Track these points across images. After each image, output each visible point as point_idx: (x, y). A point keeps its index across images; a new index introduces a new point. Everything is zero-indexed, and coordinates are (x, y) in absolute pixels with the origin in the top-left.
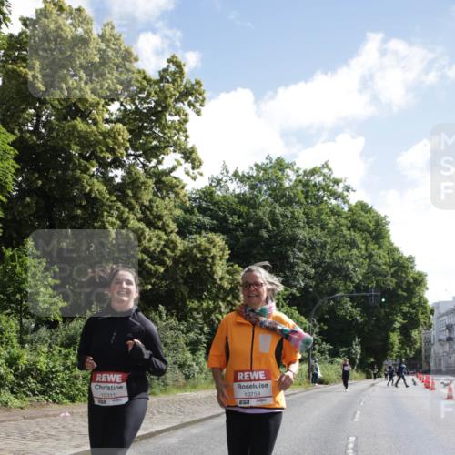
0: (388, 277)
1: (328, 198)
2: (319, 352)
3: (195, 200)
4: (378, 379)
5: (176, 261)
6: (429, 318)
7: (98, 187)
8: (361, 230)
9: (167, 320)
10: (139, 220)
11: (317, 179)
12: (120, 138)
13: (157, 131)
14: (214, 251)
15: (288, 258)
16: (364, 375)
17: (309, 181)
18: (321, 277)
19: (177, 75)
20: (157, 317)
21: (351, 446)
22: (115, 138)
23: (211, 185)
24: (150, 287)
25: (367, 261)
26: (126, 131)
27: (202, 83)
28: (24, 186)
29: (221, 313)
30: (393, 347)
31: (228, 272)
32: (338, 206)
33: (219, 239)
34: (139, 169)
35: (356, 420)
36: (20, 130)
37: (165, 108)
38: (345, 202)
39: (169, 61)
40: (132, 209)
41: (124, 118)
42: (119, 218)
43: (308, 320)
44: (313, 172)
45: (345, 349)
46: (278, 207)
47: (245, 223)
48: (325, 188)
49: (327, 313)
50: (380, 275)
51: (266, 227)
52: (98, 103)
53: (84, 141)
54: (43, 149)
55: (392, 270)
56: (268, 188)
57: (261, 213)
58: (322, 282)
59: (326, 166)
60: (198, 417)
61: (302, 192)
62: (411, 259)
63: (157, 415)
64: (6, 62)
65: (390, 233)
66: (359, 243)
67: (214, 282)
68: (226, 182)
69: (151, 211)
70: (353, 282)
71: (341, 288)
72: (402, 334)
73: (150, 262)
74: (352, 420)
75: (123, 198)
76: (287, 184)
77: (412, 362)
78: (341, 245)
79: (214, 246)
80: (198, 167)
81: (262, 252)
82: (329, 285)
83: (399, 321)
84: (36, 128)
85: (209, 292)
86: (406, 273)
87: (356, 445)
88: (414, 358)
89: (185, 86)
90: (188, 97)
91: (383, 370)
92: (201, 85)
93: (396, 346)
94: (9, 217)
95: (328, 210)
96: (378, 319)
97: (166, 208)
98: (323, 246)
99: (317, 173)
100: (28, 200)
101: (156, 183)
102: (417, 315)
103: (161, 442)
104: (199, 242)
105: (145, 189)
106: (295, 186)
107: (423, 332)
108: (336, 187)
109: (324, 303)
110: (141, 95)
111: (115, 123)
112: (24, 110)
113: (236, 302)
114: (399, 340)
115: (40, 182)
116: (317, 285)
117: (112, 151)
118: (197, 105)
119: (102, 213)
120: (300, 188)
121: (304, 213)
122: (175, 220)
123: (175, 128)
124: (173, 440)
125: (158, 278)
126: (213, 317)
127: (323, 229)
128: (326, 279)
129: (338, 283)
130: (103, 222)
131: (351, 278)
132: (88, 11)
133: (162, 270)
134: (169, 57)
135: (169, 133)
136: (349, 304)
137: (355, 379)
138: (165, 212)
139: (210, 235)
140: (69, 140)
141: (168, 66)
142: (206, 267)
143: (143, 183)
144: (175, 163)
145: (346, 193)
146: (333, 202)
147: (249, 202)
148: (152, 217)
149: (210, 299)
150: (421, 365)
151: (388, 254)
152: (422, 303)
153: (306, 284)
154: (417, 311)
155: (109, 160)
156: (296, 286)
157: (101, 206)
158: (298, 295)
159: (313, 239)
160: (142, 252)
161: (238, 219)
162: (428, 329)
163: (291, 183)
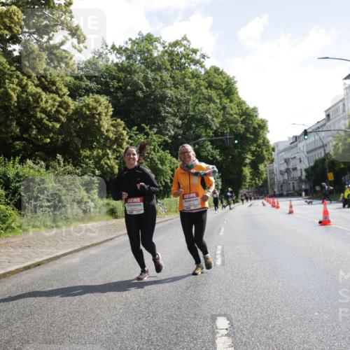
0: (239, 124)
1: (189, 64)
3: (82, 69)
5: (69, 118)
6: (272, 155)
8: (216, 89)
9: (65, 166)
10: (36, 86)
11: (180, 50)
12: (16, 18)
14: (100, 109)
15: (160, 112)
17: (173, 51)
18: (187, 127)
20: (56, 164)
21: (219, 252)
22: (11, 18)
23: (94, 57)
24: (49, 140)
25: (222, 112)
26: (20, 12)
29: (109, 159)
30: (246, 179)
31: (112, 125)
32: (196, 70)
33: (104, 99)
35: (221, 234)
38: (202, 66)
40: (29, 77)
42: (19, 84)
44: (176, 44)
46: (149, 72)
47: (124, 86)
48: (186, 56)
50: (233, 122)
51: (141, 89)
55: (242, 119)
56: (141, 58)
57: (135, 78)
58: (188, 130)
59: (185, 38)
60: (95, 241)
61: (168, 60)
62: (255, 110)
63: (61, 243)
65: (238, 90)
66: (215, 98)
67: (102, 134)
69: (46, 78)
70: (212, 129)
71: (203, 135)
72: (252, 168)
73: (47, 120)
74: (218, 234)
75: (21, 68)
76: (155, 54)
77: (261, 189)
78: (201, 101)
79: (100, 105)
80: (83, 42)
81: (139, 109)
82: (194, 132)
83: (249, 158)
85: (98, 142)
86: (252, 120)
88: (262, 186)
91: (240, 197)
93: (248, 178)
95: (190, 75)
96: (233, 158)
97: (58, 76)
98: (187, 102)
99: (179, 44)
102: (262, 152)
103: (66, 262)
104: (87, 102)
106: (163, 55)
107: (268, 166)
108: (194, 55)
111: (11, 5)
113: (121, 149)
114: (250, 172)
116: (184, 133)
117: (10, 29)
119: (4, 81)
120: (166, 57)
121: (170, 77)
122: (65, 86)
125: (54, 133)
126: (102, 162)
127: (186, 89)
128: (191, 128)
129: (201, 131)
130: (5, 88)
131: (210, 126)
133: (58, 126)
136: (210, 147)
138: (58, 79)
139: (96, 96)
142: (94, 122)
145: (202, 60)
146: (193, 67)
147: (126, 69)
148: (46, 83)
149: (99, 148)
150: (268, 191)
151: (238, 106)
152: (266, 143)
153: (176, 133)
154: (262, 149)
155: (7, 37)
156: (167, 134)
157: (3, 75)
158: (170, 141)
159: (178, 97)
160: (40, 112)
161: (118, 83)
162: (272, 163)
163: (160, 53)
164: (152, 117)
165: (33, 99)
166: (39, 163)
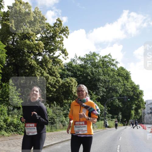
0: (131, 92)
1: (110, 65)
2: (108, 117)
3: (66, 66)
4: (127, 126)
5: (60, 87)
6: (144, 105)
7: (34, 62)
8: (121, 76)
9: (57, 106)
10: (47, 73)
11: (107, 59)
12: (41, 46)
13: (53, 43)
14: (72, 84)
15: (97, 86)
16: (123, 125)
17: (104, 60)
18: (108, 92)
19: (60, 25)
20: (53, 105)
21: (118, 148)
22: (39, 46)
23: (71, 61)
24: (51, 96)
25: (124, 86)
26: (43, 44)
27: (68, 27)
28: (9, 62)
30: (132, 115)
32: (114, 68)
33: (74, 80)
34: (47, 56)
35: (120, 140)
36: (8, 44)
37: (56, 36)
38: (116, 67)
39: (57, 20)
40: (45, 70)
41: (42, 39)
42: (41, 72)
43: (104, 106)
44: (105, 57)
45: (116, 116)
46: (94, 69)
47: (83, 74)
48: (109, 62)
49: (110, 104)
50: (128, 91)
51: (90, 75)
52: (33, 34)
53: (29, 47)
54: (15, 50)
55: (132, 90)
56: (90, 62)
57: (88, 71)
58: (108, 94)
59: (109, 55)
61: (102, 63)
62: (138, 86)
63: (54, 138)
64: (3, 21)
65: (131, 77)
66: (121, 80)
67: (72, 94)
68: (76, 60)
69: (51, 70)
71: (115, 96)
72: (135, 111)
73: (51, 87)
75: (42, 66)
76: (96, 61)
77: (139, 120)
78: (115, 81)
79: (72, 82)
80: (67, 56)
81: (88, 84)
82: (111, 95)
83: (134, 107)
84: (13, 43)
85: (71, 97)
86: (136, 90)
87: (120, 148)
89: (62, 28)
90: (63, 32)
92: (68, 28)
94: (4, 73)
95: (110, 70)
96: (127, 106)
97: (56, 69)
98: (109, 82)
99: (106, 57)
100: (10, 67)
101: (53, 61)
102: (140, 105)
103: (55, 147)
104: (67, 81)
105: (49, 63)
106: (99, 62)
107: (142, 110)
108: (113, 62)
109: (109, 101)
110: (48, 32)
111: (39, 41)
112: (9, 37)
114: (134, 113)
115: (14, 61)
116: (107, 95)
117: (38, 50)
118: (67, 35)
119: (35, 71)
120: (101, 62)
121: (102, 71)
122: (59, 73)
123: (59, 43)
124: (59, 147)
125: (53, 93)
127: (109, 76)
128: (110, 93)
129: (114, 94)
130: (35, 74)
131: (118, 92)
132: (30, 4)
133: (55, 90)
134: (57, 19)
135: (57, 44)
136: (117, 101)
137: (120, 126)
138: (56, 71)
139: (71, 78)
140: (24, 47)
141: (57, 22)
142: (70, 89)
143: (49, 61)
144: (59, 54)
145: (116, 64)
146: (112, 67)
147: (84, 67)
148: (51, 72)
149: (71, 100)
150: (142, 121)
151: (130, 84)
152: (142, 100)
153: (103, 94)
154: (140, 103)
155: (37, 53)
156: (100, 95)
157: (35, 69)
158: (101, 98)
159: (105, 79)
160: (48, 84)
161: (80, 73)
162: (144, 109)
163: (98, 61)
164: (94, 87)
165: (46, 79)
166: (46, 105)
